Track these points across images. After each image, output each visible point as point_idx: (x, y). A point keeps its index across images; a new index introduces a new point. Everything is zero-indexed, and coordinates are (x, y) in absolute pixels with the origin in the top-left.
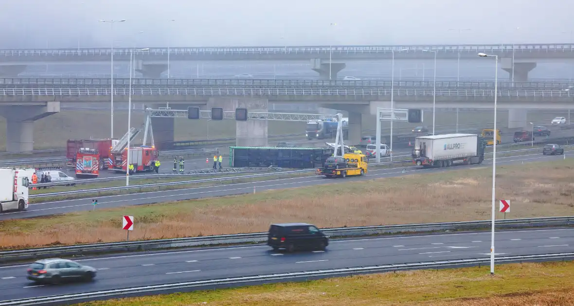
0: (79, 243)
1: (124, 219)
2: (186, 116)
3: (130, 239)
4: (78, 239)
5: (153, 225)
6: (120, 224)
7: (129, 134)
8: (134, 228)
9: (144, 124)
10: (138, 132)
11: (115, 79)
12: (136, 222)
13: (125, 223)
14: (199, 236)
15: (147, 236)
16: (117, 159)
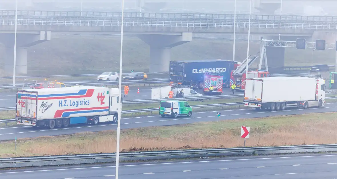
0: (205, 147)
1: (242, 129)
2: (294, 46)
3: (246, 146)
4: (205, 145)
5: (265, 135)
6: (239, 133)
7: (248, 60)
8: (250, 136)
9: (259, 52)
10: (255, 58)
11: (237, 15)
12: (252, 132)
13: (243, 132)
14: (303, 145)
15: (260, 144)
16: (237, 80)
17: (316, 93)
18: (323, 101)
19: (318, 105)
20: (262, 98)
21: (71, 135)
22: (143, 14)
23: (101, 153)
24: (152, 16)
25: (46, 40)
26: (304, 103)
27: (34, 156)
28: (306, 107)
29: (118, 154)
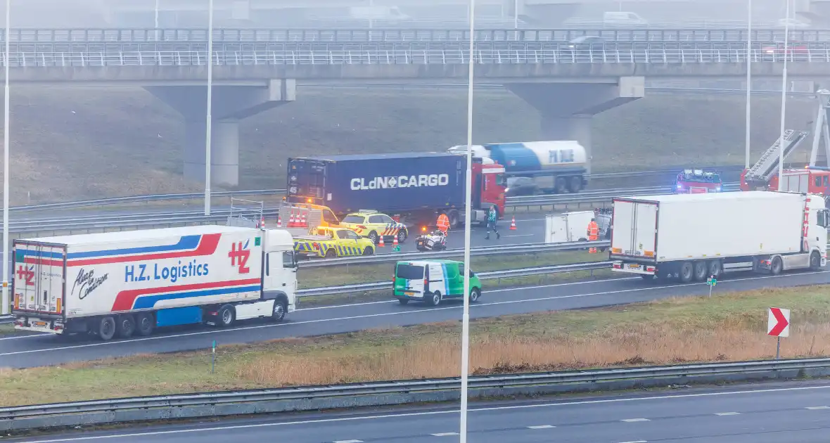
0: (680, 360)
1: (771, 313)
3: (782, 355)
4: (679, 354)
6: (763, 325)
8: (791, 332)
9: (811, 123)
10: (800, 137)
11: (755, 31)
12: (794, 321)
13: (772, 322)
15: (817, 349)
17: (804, 234)
18: (822, 255)
19: (808, 265)
20: (656, 250)
21: (350, 336)
22: (523, 32)
23: (424, 379)
24: (545, 37)
25: (283, 101)
26: (770, 261)
27: (258, 387)
28: (777, 270)
29: (464, 381)
